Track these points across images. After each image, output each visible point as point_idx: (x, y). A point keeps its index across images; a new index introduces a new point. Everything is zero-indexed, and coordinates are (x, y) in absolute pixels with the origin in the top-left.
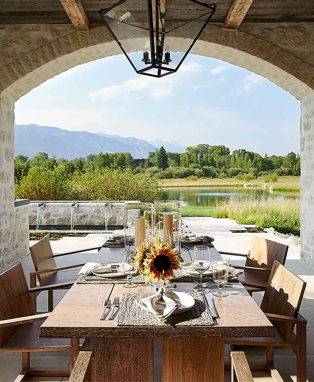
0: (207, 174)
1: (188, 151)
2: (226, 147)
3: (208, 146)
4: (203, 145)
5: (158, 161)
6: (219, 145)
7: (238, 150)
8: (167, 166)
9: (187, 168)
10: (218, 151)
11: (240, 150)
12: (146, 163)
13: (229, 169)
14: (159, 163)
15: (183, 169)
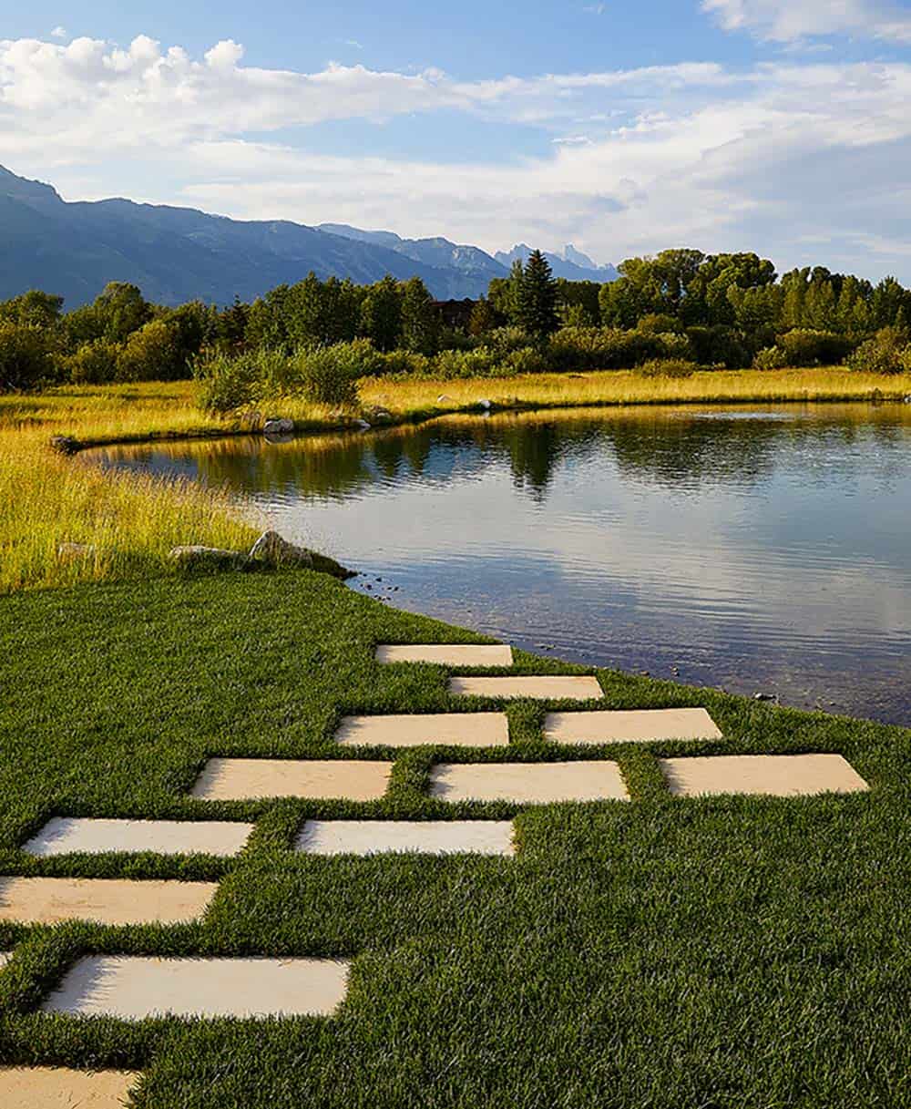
0: (707, 354)
1: (626, 276)
2: (761, 259)
3: (700, 256)
4: (682, 251)
5: (522, 307)
6: (737, 253)
7: (800, 270)
8: (555, 325)
9: (631, 331)
10: (733, 271)
11: (809, 269)
12: (478, 315)
13: (786, 335)
14: (524, 313)
15: (613, 336)
